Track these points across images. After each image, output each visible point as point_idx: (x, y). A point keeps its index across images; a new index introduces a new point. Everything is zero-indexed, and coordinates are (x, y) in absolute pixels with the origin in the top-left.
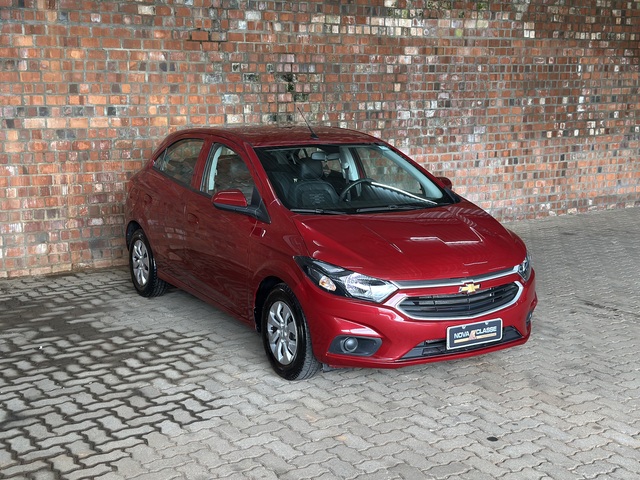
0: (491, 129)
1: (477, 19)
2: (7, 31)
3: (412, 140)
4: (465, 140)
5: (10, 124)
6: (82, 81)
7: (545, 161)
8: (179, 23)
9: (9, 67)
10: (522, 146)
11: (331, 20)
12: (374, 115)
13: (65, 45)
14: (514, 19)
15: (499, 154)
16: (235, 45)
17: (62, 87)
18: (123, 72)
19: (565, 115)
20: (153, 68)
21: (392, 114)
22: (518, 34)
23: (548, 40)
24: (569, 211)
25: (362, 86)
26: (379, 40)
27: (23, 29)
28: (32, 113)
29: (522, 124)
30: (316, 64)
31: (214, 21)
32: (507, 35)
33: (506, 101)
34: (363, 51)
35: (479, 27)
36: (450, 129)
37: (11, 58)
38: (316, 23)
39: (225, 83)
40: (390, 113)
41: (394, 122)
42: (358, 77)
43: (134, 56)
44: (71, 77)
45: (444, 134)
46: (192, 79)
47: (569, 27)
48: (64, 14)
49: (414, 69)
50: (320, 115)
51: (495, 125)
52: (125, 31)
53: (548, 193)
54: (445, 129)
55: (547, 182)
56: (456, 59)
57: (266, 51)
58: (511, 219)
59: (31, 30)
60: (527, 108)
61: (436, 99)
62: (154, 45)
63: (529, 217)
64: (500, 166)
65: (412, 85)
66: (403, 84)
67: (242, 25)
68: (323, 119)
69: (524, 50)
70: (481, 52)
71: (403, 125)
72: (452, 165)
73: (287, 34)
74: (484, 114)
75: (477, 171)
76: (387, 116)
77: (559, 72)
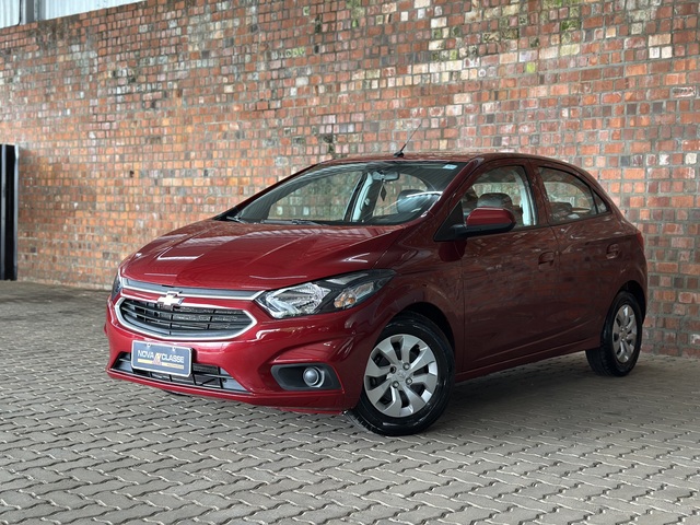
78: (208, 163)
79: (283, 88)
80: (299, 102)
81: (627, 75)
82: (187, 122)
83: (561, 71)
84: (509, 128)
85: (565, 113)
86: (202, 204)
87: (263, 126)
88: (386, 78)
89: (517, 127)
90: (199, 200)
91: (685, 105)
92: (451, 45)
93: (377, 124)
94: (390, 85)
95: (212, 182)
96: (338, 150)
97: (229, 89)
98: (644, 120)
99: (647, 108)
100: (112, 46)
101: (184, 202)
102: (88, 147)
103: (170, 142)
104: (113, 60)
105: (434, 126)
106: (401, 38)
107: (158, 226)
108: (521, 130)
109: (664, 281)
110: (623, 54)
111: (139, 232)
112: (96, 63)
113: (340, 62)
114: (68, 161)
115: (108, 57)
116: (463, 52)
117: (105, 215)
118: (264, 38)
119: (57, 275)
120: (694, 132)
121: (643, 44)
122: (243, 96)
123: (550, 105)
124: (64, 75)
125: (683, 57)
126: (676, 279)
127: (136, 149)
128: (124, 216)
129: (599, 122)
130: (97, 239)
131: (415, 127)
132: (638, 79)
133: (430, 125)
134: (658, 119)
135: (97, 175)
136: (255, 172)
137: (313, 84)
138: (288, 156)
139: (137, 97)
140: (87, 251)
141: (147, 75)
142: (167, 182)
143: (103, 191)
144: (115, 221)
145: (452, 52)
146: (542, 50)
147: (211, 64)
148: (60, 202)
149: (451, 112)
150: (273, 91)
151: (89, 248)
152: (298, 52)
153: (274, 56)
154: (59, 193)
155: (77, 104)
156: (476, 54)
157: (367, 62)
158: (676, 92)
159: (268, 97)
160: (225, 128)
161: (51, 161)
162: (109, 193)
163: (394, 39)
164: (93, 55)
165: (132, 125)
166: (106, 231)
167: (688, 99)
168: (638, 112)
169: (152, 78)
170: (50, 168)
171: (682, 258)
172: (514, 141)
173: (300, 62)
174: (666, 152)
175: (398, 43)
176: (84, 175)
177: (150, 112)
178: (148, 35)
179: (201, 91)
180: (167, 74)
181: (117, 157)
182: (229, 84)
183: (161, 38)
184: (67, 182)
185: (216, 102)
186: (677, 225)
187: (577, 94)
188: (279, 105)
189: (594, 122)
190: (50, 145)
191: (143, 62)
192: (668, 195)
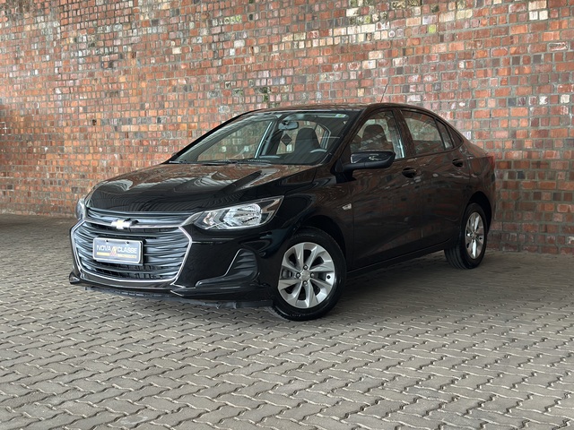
1: (456, 10)
5: (116, 129)
6: (146, 101)
8: (194, 57)
9: (116, 95)
11: (297, 38)
13: (139, 80)
14: (512, 1)
16: (227, 68)
18: (165, 94)
20: (180, 90)
22: (520, 17)
25: (325, 93)
26: (342, 49)
27: (122, 72)
28: (125, 122)
29: (530, 129)
30: (285, 77)
32: (502, 21)
33: (502, 102)
34: (326, 61)
35: (460, 18)
37: (117, 90)
38: (286, 42)
39: (221, 97)
42: (322, 85)
43: (170, 84)
44: (141, 99)
46: (201, 96)
49: (379, 73)
51: (486, 130)
52: (166, 67)
56: (429, 58)
57: (248, 70)
59: (126, 72)
60: (538, 108)
61: (405, 102)
62: (180, 75)
65: (376, 90)
66: (367, 89)
67: (232, 52)
73: (263, 54)
74: (469, 116)
78: (160, 112)
79: (223, 49)
80: (237, 60)
81: (511, 33)
82: (141, 78)
83: (457, 31)
84: (415, 78)
85: (462, 65)
86: (156, 145)
87: (207, 81)
88: (311, 40)
89: (422, 77)
90: (154, 143)
91: (559, 57)
92: (365, 11)
93: (304, 78)
94: (315, 45)
95: (164, 127)
96: (272, 99)
97: (177, 51)
98: (527, 69)
99: (529, 60)
100: (73, 17)
101: (141, 143)
102: (55, 101)
103: (127, 95)
104: (74, 28)
105: (352, 77)
106: (323, 7)
107: (119, 164)
108: (426, 79)
109: (546, 196)
110: (508, 17)
111: (103, 170)
112: (59, 31)
113: (271, 27)
114: (37, 113)
115: (70, 26)
116: (375, 17)
117: (72, 157)
118: (205, 9)
119: (32, 207)
120: (568, 78)
121: (524, 8)
122: (189, 56)
123: (449, 59)
124: (31, 41)
125: (557, 19)
126: (555, 194)
127: (97, 102)
128: (89, 157)
129: (489, 72)
130: (66, 177)
131: (337, 79)
132: (521, 37)
133: (349, 77)
134: (538, 68)
135: (64, 124)
136: (201, 118)
137: (248, 45)
138: (229, 105)
139: (97, 58)
140: (58, 186)
141: (104, 41)
142: (125, 128)
143: (69, 136)
144: (81, 162)
145: (366, 17)
146: (442, 15)
147: (160, 30)
148: (32, 147)
149: (366, 66)
150: (215, 52)
151: (59, 184)
152: (235, 20)
153: (215, 23)
154: (31, 139)
155: (44, 65)
156: (386, 18)
157: (294, 27)
158: (552, 47)
159: (211, 57)
160: (174, 83)
161: (22, 113)
162: (75, 139)
163: (316, 8)
164: (56, 24)
165: (93, 82)
166: (74, 170)
167: (562, 52)
168: (521, 63)
169: (109, 43)
170: (22, 119)
171: (559, 178)
172: (420, 89)
173: (237, 27)
174: (545, 94)
175: (320, 10)
176: (52, 124)
177: (109, 71)
178: (104, 7)
179: (152, 53)
180: (121, 40)
181: (81, 109)
182: (176, 46)
183: (115, 10)
184: (37, 130)
185: (165, 62)
186: (555, 152)
187: (471, 49)
188: (220, 63)
189: (486, 71)
190: (21, 100)
191: (100, 29)
192: (547, 128)
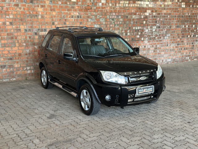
0: (172, 35)
1: (168, 2)
2: (35, 6)
3: (148, 38)
4: (164, 38)
5: (36, 34)
6: (56, 21)
7: (187, 44)
8: (83, 4)
9: (36, 17)
10: (181, 40)
11: (126, 2)
12: (138, 31)
13: (51, 11)
14: (179, 2)
15: (174, 42)
16: (98, 10)
17: (50, 23)
18: (67, 18)
19: (194, 30)
20: (75, 17)
21: (143, 30)
22: (180, 6)
23: (189, 8)
24: (195, 60)
25: (134, 22)
26: (139, 8)
27: (40, 6)
28: (42, 31)
29: (181, 33)
30: (121, 16)
31: (93, 3)
32: (177, 6)
33: (176, 26)
34: (135, 12)
35: (169, 4)
36: (160, 35)
37: (36, 15)
38: (121, 3)
39: (95, 21)
40: (142, 30)
41: (143, 33)
42: (133, 19)
43: (70, 14)
44: (53, 20)
45: (158, 36)
46: (86, 21)
47: (195, 4)
48: (51, 2)
49: (149, 17)
50: (122, 31)
51: (173, 33)
52: (68, 7)
53: (188, 54)
54: (158, 35)
55: (188, 51)
56: (162, 14)
57: (107, 12)
58: (177, 62)
59: (42, 6)
60: (183, 28)
61: (156, 26)
62: (76, 10)
63: (182, 61)
64: (174, 46)
65: (149, 22)
66: (146, 21)
67: (100, 4)
68: (123, 32)
69: (182, 11)
70: (169, 12)
71: (146, 33)
72: (160, 46)
73: (113, 7)
74: (170, 30)
75: (167, 48)
76: (141, 31)
77: (192, 17)
79: (97, 2)
83: (168, 7)
88: (130, 4)
89: (160, 19)
91: (186, 16)
93: (127, 17)
96: (116, 23)
121: (181, 4)
123: (166, 14)
125: (186, 7)
132: (180, 11)
133: (141, 17)
137: (107, 2)
146: (165, 2)
149: (146, 14)
156: (152, 1)
159: (91, 5)
188: (95, 8)
